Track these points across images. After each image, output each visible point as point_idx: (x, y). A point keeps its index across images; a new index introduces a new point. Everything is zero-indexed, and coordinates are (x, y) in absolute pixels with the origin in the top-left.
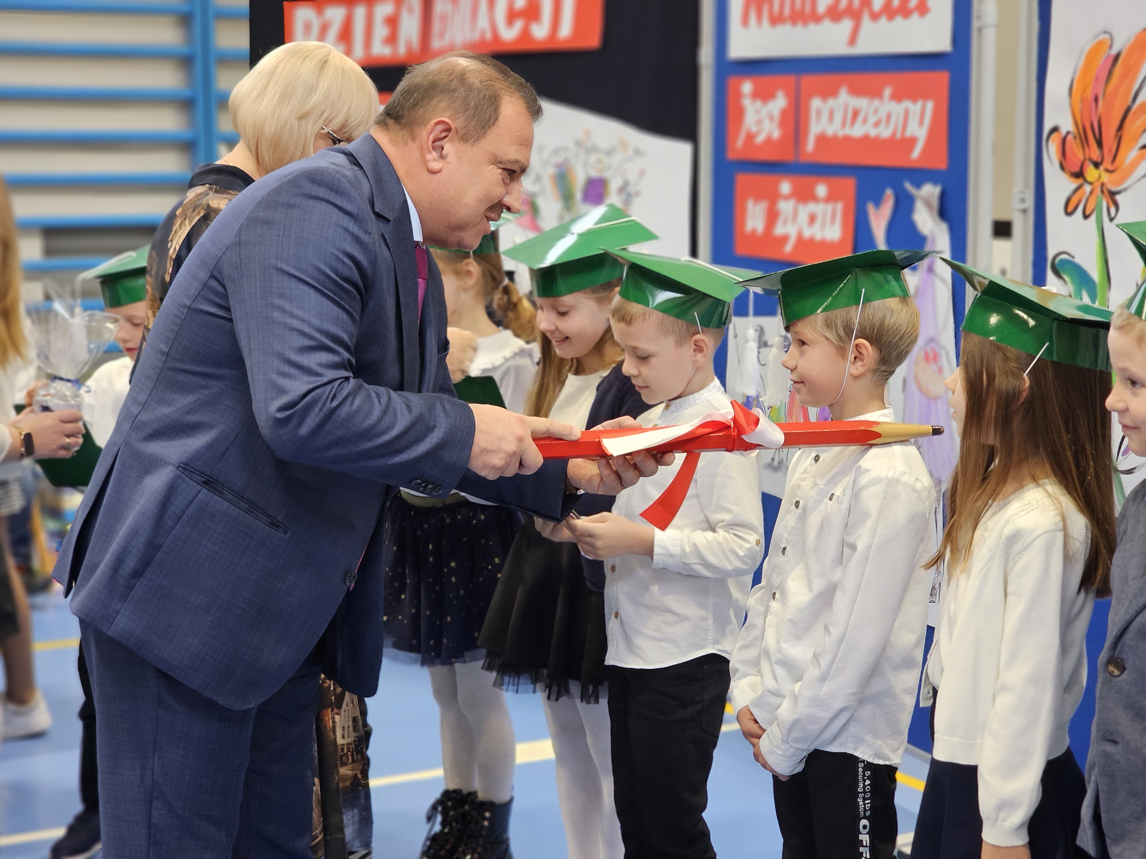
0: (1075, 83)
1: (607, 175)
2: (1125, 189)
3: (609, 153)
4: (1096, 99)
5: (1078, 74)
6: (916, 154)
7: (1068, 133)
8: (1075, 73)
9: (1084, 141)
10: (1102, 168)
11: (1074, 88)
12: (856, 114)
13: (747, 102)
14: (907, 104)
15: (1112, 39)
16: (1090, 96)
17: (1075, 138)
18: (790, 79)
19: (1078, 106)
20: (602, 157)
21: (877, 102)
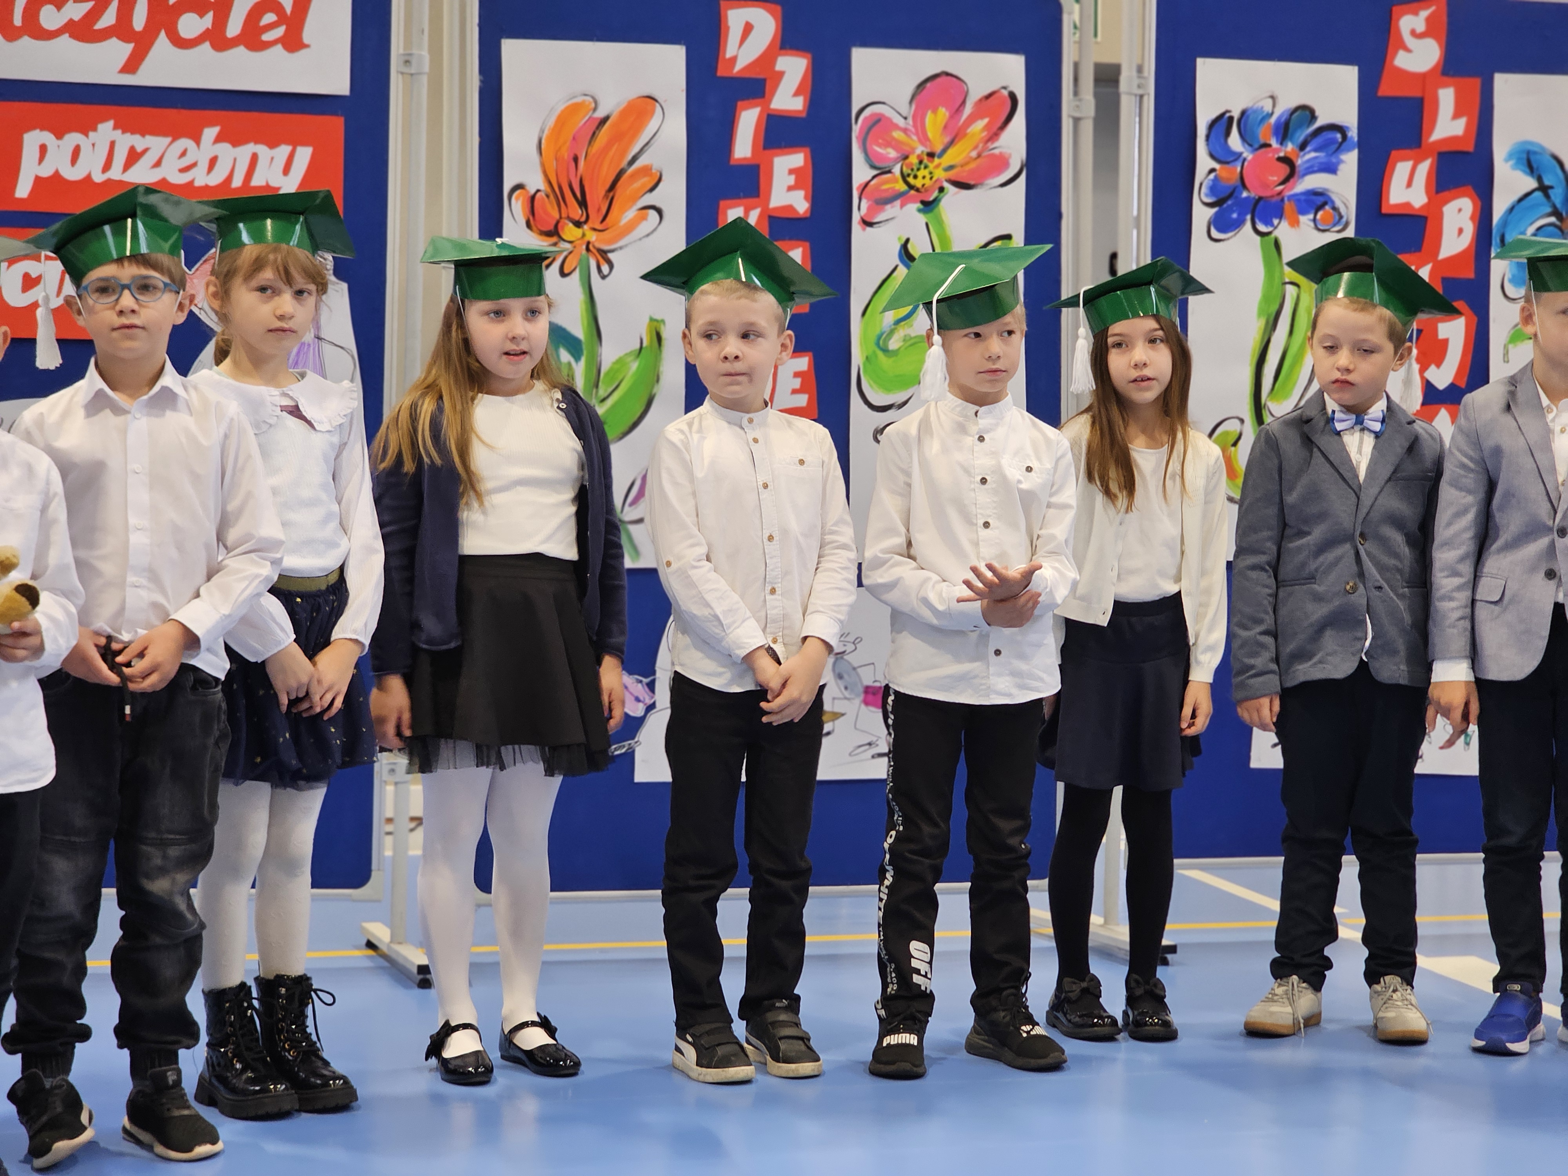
0: (543, 141)
2: (621, 248)
4: (576, 159)
5: (546, 132)
7: (538, 191)
8: (542, 131)
9: (561, 200)
10: (586, 227)
11: (543, 146)
12: (135, 154)
14: (255, 148)
15: (596, 102)
16: (566, 154)
17: (548, 196)
19: (552, 166)
21: (186, 143)
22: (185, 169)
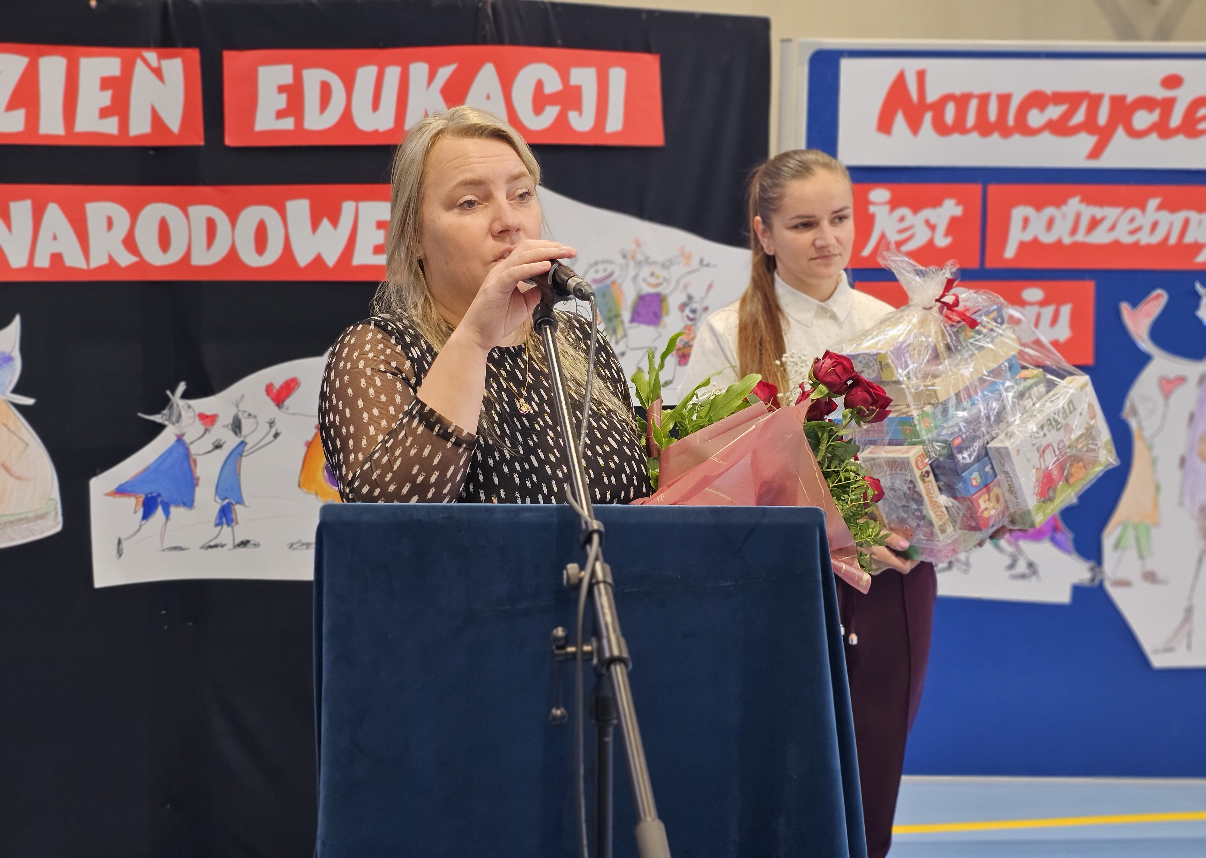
1: (663, 290)
3: (667, 265)
13: (879, 213)
14: (1188, 213)
18: (974, 191)
20: (658, 270)
21: (1134, 211)
22: (1133, 232)
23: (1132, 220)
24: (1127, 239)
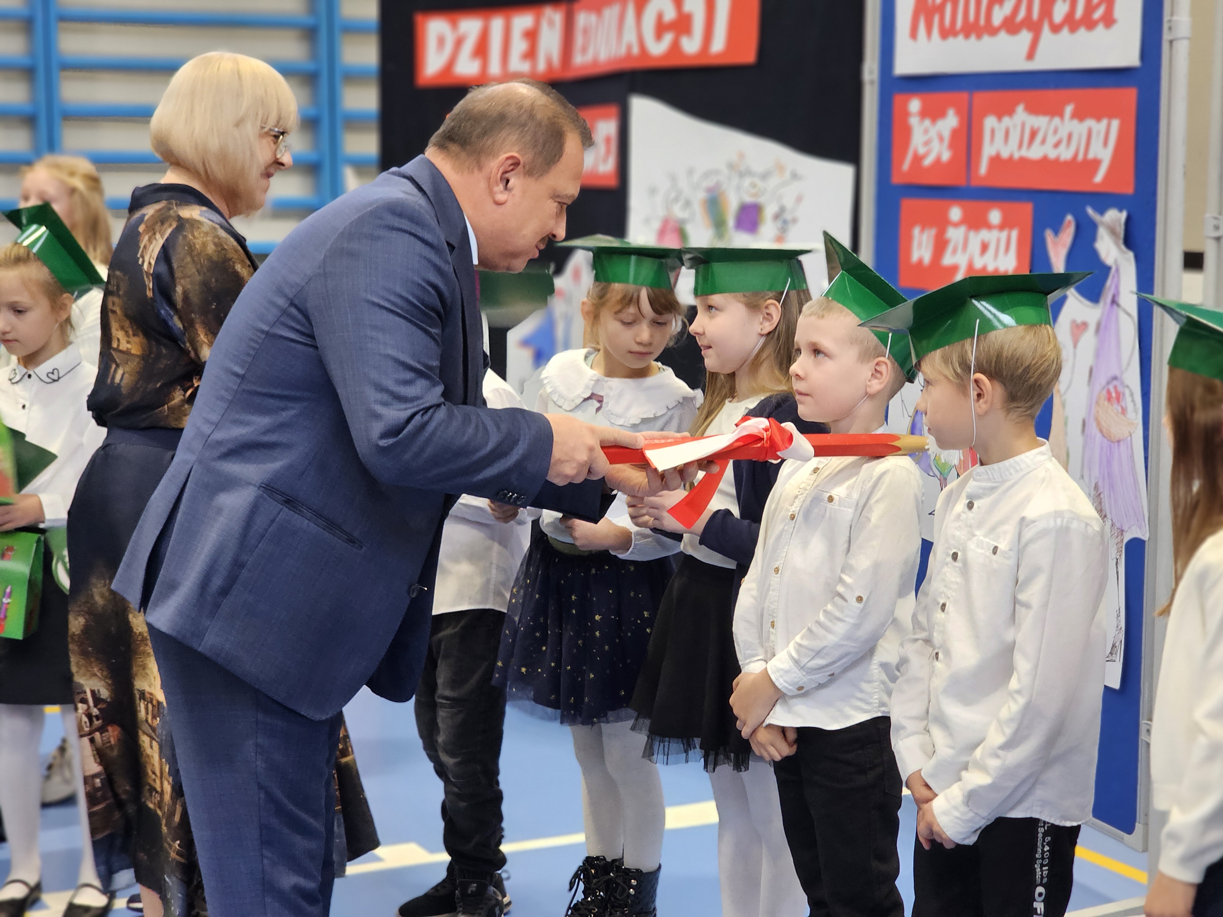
1: (761, 200)
3: (765, 176)
6: (1099, 177)
12: (1034, 134)
13: (914, 121)
14: (1090, 123)
18: (963, 96)
20: (757, 181)
21: (1057, 120)
22: (1057, 145)
23: (1056, 131)
24: (1052, 154)
